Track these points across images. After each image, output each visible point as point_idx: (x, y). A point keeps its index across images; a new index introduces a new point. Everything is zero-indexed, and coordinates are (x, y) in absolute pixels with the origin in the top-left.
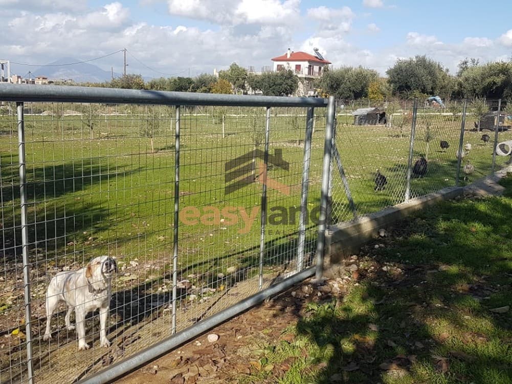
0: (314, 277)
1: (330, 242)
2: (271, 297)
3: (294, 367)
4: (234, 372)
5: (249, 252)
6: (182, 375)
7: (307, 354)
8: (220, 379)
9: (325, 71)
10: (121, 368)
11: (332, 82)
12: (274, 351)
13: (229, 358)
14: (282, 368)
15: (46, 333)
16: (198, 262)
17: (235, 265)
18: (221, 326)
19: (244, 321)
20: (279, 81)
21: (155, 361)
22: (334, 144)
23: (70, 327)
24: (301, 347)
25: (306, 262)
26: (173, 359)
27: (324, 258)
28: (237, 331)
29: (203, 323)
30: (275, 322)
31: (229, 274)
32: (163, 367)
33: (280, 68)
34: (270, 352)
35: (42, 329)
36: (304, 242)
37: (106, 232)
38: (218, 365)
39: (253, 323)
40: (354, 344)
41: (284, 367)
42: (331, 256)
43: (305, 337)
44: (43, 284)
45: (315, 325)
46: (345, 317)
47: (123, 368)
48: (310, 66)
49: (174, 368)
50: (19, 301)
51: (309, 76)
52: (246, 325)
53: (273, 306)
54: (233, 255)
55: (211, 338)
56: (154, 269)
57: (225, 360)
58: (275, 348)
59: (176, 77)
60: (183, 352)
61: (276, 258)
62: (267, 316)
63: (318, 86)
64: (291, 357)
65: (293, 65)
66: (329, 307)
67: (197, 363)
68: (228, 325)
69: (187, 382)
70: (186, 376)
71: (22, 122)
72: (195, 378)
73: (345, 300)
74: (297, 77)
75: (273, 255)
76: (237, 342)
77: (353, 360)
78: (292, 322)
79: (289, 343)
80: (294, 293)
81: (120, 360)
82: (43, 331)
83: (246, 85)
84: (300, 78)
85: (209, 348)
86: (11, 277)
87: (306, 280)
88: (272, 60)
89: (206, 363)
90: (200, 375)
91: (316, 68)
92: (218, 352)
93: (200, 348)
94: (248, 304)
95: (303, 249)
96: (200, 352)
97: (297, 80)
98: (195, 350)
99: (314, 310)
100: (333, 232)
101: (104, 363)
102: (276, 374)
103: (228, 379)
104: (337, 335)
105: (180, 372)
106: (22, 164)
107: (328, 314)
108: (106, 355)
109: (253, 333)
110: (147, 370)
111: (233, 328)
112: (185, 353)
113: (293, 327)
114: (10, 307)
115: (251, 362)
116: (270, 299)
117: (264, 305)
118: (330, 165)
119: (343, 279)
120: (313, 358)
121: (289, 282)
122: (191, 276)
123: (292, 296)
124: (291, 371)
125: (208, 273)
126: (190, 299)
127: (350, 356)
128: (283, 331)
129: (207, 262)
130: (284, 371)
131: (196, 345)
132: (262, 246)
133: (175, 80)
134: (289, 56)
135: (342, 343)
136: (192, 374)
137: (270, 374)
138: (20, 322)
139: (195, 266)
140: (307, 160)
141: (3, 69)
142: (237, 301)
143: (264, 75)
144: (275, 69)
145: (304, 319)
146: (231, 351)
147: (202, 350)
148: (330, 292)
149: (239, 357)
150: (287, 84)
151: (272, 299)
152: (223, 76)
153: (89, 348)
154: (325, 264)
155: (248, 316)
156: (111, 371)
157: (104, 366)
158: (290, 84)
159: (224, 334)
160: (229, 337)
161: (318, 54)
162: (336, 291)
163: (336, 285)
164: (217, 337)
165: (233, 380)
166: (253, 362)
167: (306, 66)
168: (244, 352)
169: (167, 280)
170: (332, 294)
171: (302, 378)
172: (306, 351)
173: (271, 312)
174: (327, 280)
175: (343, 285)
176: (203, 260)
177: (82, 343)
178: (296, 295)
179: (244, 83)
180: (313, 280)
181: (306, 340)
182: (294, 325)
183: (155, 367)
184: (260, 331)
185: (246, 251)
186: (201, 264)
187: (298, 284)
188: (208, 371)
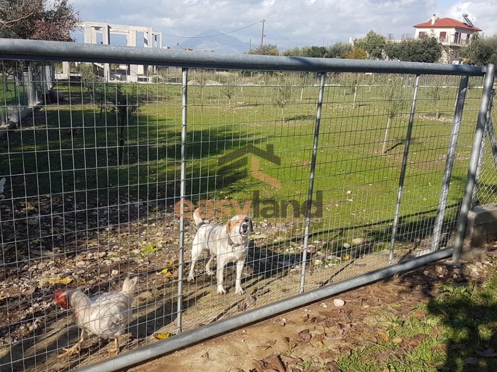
0: (450, 259)
1: (473, 224)
2: (401, 273)
3: (424, 344)
4: (360, 339)
5: (376, 226)
6: (309, 332)
7: (439, 333)
8: (346, 342)
9: (474, 38)
10: (254, 315)
11: (481, 51)
12: (402, 325)
13: (355, 324)
14: (410, 343)
15: (190, 274)
16: (324, 229)
17: (361, 237)
18: (348, 293)
19: (371, 292)
20: (420, 50)
21: (284, 315)
22: (489, 118)
23: (210, 273)
24: (433, 326)
25: (443, 242)
26: (300, 315)
27: (463, 240)
28: (363, 300)
29: (330, 287)
30: (404, 298)
31: (354, 246)
32: (290, 321)
33: (422, 35)
34: (399, 326)
35: (186, 272)
36: (442, 222)
37: (240, 193)
38: (344, 329)
39: (381, 295)
40: (493, 331)
41: (413, 342)
42: (472, 239)
43: (436, 317)
44: (187, 233)
45: (450, 306)
46: (483, 303)
47: (256, 316)
48: (457, 33)
49: (301, 323)
50: (168, 245)
51: (455, 45)
52: (374, 297)
53: (402, 282)
54: (360, 227)
55: (337, 303)
56: (281, 231)
57: (351, 326)
58: (404, 322)
59: (310, 46)
60: (309, 311)
61: (406, 235)
62: (396, 291)
63: (465, 55)
64: (421, 334)
65: (437, 32)
66: (466, 291)
67: (323, 323)
68: (354, 293)
69: (314, 339)
70: (313, 333)
71: (186, 86)
72: (321, 337)
73: (484, 285)
74: (441, 44)
75: (402, 232)
76: (364, 311)
77: (490, 346)
78: (424, 300)
79: (420, 320)
80: (426, 273)
81: (252, 308)
82: (186, 273)
83: (382, 54)
84: (444, 47)
85: (335, 312)
86: (162, 225)
87: (440, 261)
88: (414, 27)
89: (332, 325)
90: (326, 334)
91: (464, 36)
92: (344, 317)
93: (326, 310)
94: (375, 277)
95: (441, 229)
96: (327, 314)
97: (441, 48)
98: (321, 311)
99: (449, 291)
100: (478, 213)
101: (239, 308)
102: (405, 347)
103: (355, 343)
104: (474, 319)
105: (306, 329)
106: (184, 125)
107: (465, 298)
108: (241, 301)
109: (380, 305)
110: (276, 321)
111: (359, 297)
112: (313, 312)
113: (424, 305)
114: (160, 250)
115: (378, 332)
116: (400, 275)
117: (393, 280)
118: (482, 140)
119: (483, 264)
120: (445, 339)
121: (422, 261)
122: (317, 242)
123: (424, 275)
124: (420, 347)
125: (332, 242)
126: (316, 263)
127: (487, 342)
128: (412, 308)
129: (333, 231)
130: (413, 346)
131: (322, 307)
132: (396, 221)
133: (310, 50)
134: (433, 23)
135: (479, 327)
136: (319, 333)
137: (398, 346)
138: (169, 263)
139: (321, 233)
140: (455, 134)
141: (156, 40)
142: (364, 273)
143: (404, 43)
144: (416, 36)
145: (437, 299)
146: (357, 318)
147: (328, 312)
148: (467, 276)
149: (365, 325)
150: (429, 52)
151: (402, 275)
152: (358, 45)
153: (226, 294)
154: (464, 246)
155: (375, 287)
156: (245, 316)
157: (239, 311)
158: (432, 53)
159: (350, 301)
160: (355, 305)
161: (468, 20)
162: (474, 276)
163: (475, 270)
164: (343, 303)
165: (359, 345)
166: (380, 332)
167: (451, 34)
168: (370, 321)
169: (294, 243)
170: (470, 278)
171: (432, 355)
172: (437, 331)
173: (400, 288)
174: (466, 263)
175: (483, 270)
176: (329, 229)
177: (220, 288)
178: (429, 274)
179: (381, 51)
180: (448, 262)
181: (439, 320)
182: (425, 304)
183: (284, 320)
184: (388, 304)
185: (374, 224)
186: (326, 232)
187: (432, 264)
188: (333, 332)
